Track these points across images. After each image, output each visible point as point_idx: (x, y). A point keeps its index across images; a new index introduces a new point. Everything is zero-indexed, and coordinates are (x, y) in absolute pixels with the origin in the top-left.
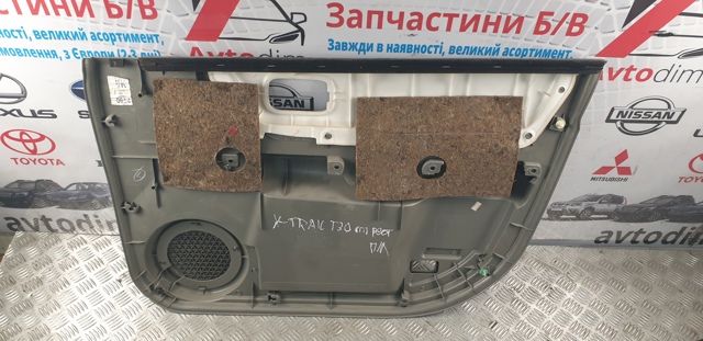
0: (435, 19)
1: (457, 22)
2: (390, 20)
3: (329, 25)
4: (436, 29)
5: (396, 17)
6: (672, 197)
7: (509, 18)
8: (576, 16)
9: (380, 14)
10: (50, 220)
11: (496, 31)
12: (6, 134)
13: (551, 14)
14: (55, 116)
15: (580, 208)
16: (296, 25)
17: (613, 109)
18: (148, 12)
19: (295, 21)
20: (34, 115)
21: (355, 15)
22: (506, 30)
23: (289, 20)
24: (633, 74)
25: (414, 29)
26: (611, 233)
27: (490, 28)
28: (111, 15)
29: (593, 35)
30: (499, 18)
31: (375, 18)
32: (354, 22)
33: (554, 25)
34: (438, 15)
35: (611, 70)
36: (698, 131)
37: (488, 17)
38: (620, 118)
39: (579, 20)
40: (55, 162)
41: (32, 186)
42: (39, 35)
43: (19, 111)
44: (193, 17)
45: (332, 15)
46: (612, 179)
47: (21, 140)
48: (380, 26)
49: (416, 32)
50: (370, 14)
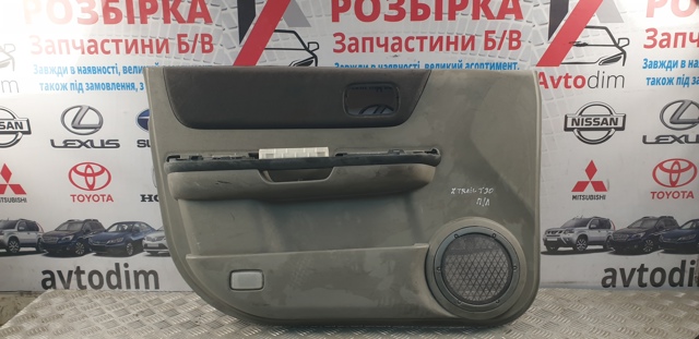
0: (410, 41)
1: (427, 43)
2: (379, 45)
3: (335, 51)
4: (412, 50)
5: (382, 42)
6: (654, 219)
7: (463, 37)
8: (512, 32)
9: (371, 39)
10: (83, 272)
11: (456, 49)
12: (74, 169)
13: (494, 32)
14: (118, 146)
15: (574, 236)
16: (311, 52)
17: (566, 117)
18: (207, 47)
19: (311, 49)
20: (103, 146)
21: (353, 42)
22: (464, 48)
23: (307, 49)
24: (571, 82)
25: (395, 51)
26: (613, 271)
27: (452, 47)
28: (181, 51)
29: (529, 48)
30: (456, 37)
31: (368, 43)
32: (353, 48)
33: (498, 41)
34: (412, 38)
35: (552, 78)
36: (644, 137)
37: (448, 38)
38: (575, 126)
39: (515, 36)
40: (106, 198)
41: (79, 226)
42: (126, 70)
43: (92, 142)
44: (239, 49)
45: (337, 42)
46: (591, 197)
47: (85, 175)
48: (372, 50)
49: (398, 53)
50: (364, 39)
